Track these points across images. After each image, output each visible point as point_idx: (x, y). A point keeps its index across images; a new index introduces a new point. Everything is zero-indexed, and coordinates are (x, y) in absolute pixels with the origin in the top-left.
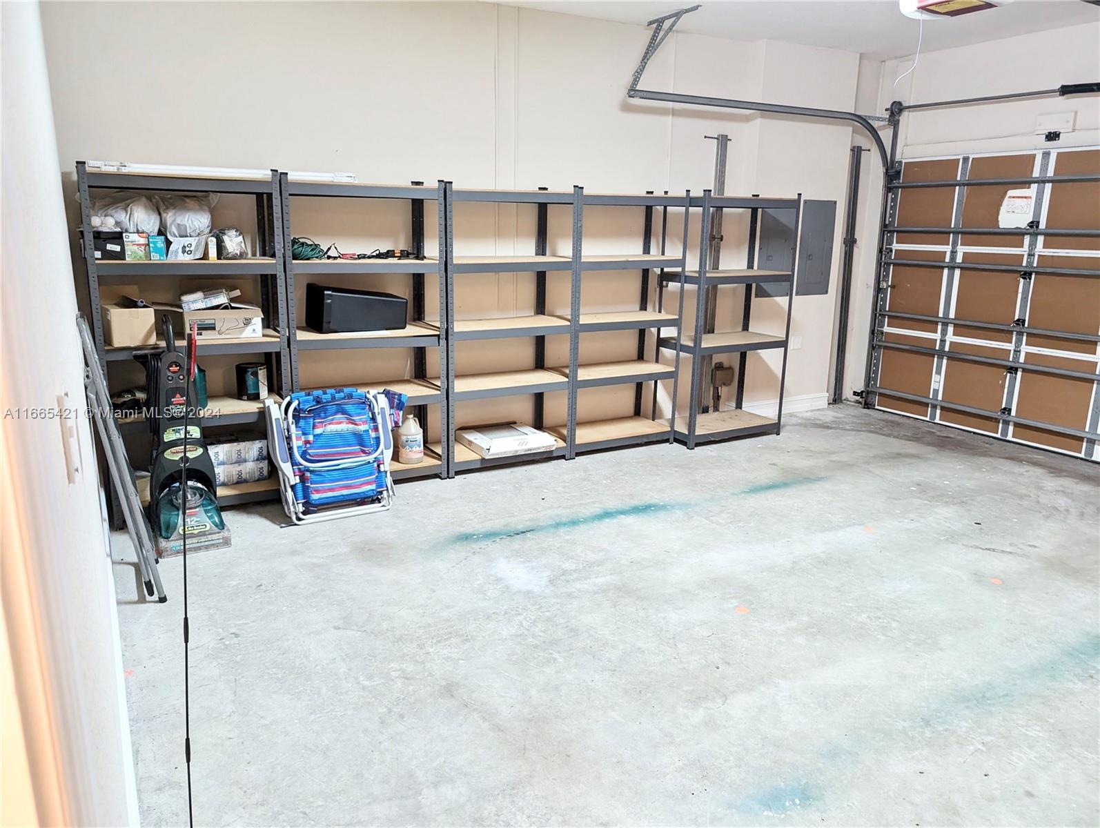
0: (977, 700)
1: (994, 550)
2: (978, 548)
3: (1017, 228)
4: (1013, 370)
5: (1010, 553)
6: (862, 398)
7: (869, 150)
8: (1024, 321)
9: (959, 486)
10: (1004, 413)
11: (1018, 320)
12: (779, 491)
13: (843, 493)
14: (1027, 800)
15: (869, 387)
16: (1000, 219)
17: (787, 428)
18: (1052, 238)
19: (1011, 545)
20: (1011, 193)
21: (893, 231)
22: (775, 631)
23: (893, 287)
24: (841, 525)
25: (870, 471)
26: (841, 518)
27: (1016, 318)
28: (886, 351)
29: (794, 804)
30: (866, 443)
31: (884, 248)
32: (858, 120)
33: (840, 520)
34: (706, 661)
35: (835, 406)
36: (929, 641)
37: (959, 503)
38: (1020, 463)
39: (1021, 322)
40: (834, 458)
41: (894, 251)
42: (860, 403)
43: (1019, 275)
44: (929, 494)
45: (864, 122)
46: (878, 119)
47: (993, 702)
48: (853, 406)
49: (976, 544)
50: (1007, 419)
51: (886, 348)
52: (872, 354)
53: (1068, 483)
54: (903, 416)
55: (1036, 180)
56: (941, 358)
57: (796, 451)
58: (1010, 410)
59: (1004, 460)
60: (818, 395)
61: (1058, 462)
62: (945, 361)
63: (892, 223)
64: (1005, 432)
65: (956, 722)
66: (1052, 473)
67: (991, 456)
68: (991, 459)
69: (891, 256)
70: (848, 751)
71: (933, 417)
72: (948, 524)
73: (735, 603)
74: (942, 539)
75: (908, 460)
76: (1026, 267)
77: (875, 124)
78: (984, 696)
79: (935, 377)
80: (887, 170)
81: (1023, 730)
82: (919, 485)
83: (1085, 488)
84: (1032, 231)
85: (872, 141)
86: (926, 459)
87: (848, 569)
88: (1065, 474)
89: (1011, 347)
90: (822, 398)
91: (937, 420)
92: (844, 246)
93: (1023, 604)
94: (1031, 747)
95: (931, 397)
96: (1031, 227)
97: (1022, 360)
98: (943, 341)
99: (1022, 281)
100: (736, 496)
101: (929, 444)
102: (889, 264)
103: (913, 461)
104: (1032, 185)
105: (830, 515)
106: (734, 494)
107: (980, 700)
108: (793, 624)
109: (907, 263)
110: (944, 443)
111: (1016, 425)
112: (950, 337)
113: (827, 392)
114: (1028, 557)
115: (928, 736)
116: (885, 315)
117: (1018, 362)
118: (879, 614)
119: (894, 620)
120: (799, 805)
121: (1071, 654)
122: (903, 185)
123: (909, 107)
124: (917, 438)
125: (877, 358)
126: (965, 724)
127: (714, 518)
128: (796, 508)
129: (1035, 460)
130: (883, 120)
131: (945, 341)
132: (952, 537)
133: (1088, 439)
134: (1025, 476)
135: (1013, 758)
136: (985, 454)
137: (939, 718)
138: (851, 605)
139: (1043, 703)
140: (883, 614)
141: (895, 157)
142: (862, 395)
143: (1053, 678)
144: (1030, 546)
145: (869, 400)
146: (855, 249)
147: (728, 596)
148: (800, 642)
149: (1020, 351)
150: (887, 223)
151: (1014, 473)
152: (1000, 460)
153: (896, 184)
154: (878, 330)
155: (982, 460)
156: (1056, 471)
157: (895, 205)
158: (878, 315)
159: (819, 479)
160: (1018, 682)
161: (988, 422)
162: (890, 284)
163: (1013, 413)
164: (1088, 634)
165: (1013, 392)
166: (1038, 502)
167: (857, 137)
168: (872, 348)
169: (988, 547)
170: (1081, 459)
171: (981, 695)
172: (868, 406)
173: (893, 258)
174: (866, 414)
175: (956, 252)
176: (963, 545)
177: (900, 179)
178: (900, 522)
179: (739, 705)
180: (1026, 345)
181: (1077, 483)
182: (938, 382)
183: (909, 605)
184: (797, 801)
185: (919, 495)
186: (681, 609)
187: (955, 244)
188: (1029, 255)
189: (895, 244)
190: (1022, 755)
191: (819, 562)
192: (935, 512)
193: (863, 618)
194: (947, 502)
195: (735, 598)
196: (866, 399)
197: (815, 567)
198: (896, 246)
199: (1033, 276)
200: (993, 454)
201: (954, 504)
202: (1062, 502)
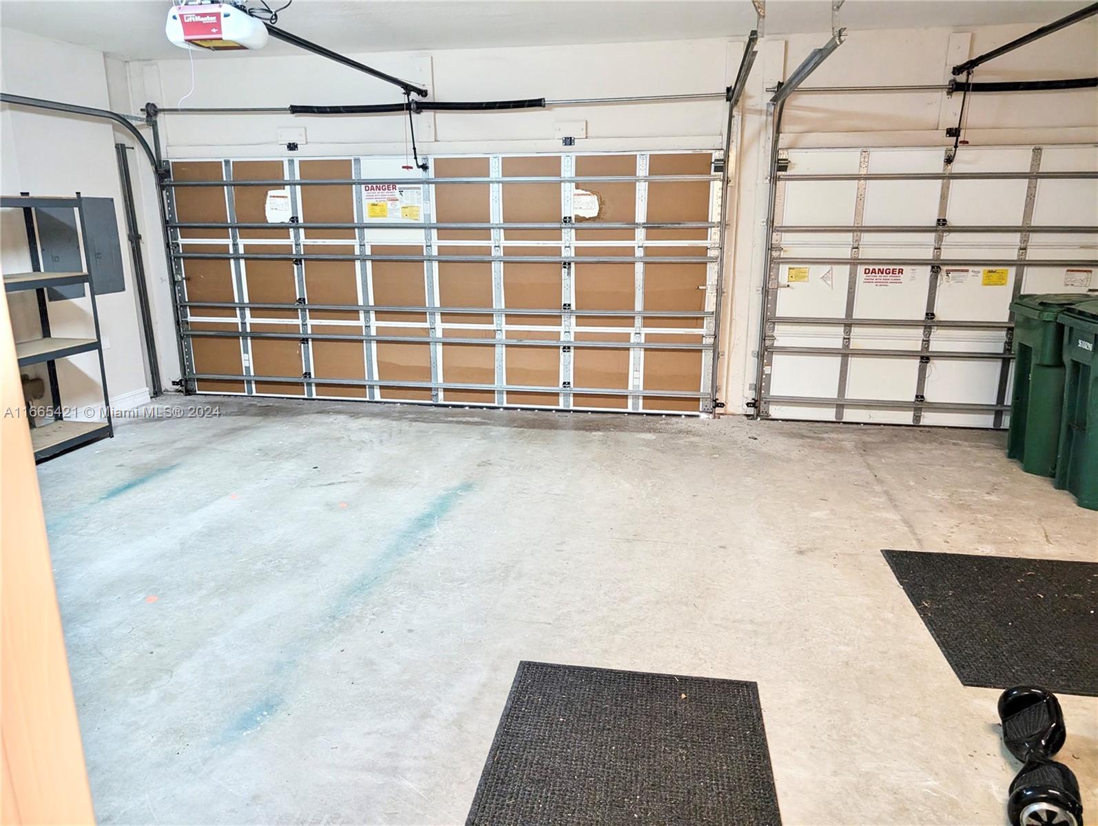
0: (360, 589)
1: (333, 484)
2: (322, 485)
3: (282, 223)
4: (305, 341)
5: (345, 482)
6: (182, 386)
7: (133, 148)
8: (304, 299)
9: (291, 443)
10: (306, 377)
11: (300, 299)
12: (137, 489)
13: (198, 474)
14: (410, 635)
15: (185, 374)
16: (266, 215)
17: (119, 428)
18: (311, 230)
19: (343, 476)
20: (271, 193)
21: (176, 227)
22: (190, 603)
23: (187, 279)
24: (209, 500)
25: (215, 449)
26: (207, 495)
27: (298, 298)
28: (194, 339)
29: (264, 716)
30: (201, 426)
31: (171, 244)
32: (117, 118)
33: (207, 496)
34: (138, 653)
35: (157, 398)
36: (313, 564)
37: (296, 456)
38: (328, 415)
39: (302, 300)
40: (179, 445)
41: (180, 245)
42: (180, 391)
43: (292, 262)
44: (272, 455)
45: (123, 120)
46: (136, 118)
47: (370, 585)
48: (174, 395)
49: (319, 483)
50: (310, 381)
51: (193, 336)
52: (182, 344)
53: (365, 421)
54: (224, 395)
55: (287, 182)
56: (245, 338)
57: (138, 448)
58: (310, 373)
59: (316, 415)
60: (139, 391)
61: (352, 407)
62: (249, 341)
63: (173, 218)
64: (310, 393)
65: (352, 609)
66: (351, 417)
67: (306, 414)
68: (305, 416)
69: (179, 251)
70: (287, 662)
71: (250, 391)
72: (294, 475)
73: (142, 596)
74: (294, 486)
75: (244, 432)
76: (296, 255)
77: (134, 123)
78: (363, 585)
79: (244, 356)
80: (156, 168)
81: (393, 595)
82: (260, 450)
83: (376, 422)
84: (294, 225)
85: (133, 138)
86: (259, 428)
87: (231, 533)
88: (361, 415)
89: (299, 322)
90: (143, 393)
91: (254, 394)
92: (130, 242)
93: (365, 515)
94: (401, 603)
95: (244, 374)
96: (293, 221)
97: (309, 332)
98: (244, 324)
99: (295, 266)
100: (96, 505)
101: (255, 415)
102: (179, 258)
103: (248, 431)
104: (286, 187)
105: (195, 495)
106: (92, 503)
107: (362, 588)
108: (204, 592)
109: (196, 257)
110: (267, 412)
111: (318, 385)
112: (249, 320)
113: (147, 386)
114: (358, 481)
115: (337, 626)
116: (186, 306)
117: (307, 334)
118: (270, 558)
119: (283, 558)
120: (268, 714)
121: (405, 536)
122: (174, 183)
123: (164, 110)
124: (243, 412)
125: (188, 347)
126: (358, 608)
127: (82, 531)
128: (161, 498)
129: (337, 410)
130: (141, 120)
131: (245, 323)
132: (301, 483)
133: (369, 385)
134: (336, 424)
135: (394, 614)
136: (300, 413)
137: (340, 611)
138: (245, 560)
139: (399, 573)
140: (273, 557)
141: (161, 157)
142: (181, 383)
143: (400, 555)
144: (356, 473)
145: (189, 387)
146: (141, 244)
147: (131, 593)
148: (215, 603)
149: (306, 325)
150: (168, 219)
151: (326, 423)
152: (314, 415)
153: (168, 183)
154: (182, 321)
155: (300, 418)
156: (354, 415)
157: (172, 201)
158: (179, 307)
159: (173, 467)
160: (380, 566)
161: (295, 387)
162: (184, 276)
163: (313, 376)
164: (410, 519)
165: (308, 357)
166: (351, 440)
167: (118, 134)
168: (181, 338)
169: (329, 483)
170: (368, 402)
171: (361, 585)
172: (189, 392)
173: (181, 252)
174: (190, 400)
175: (237, 244)
176: (311, 486)
177: (170, 177)
178: (257, 483)
179: (186, 672)
180: (310, 319)
181: (371, 420)
182: (247, 360)
183: (289, 544)
184: (265, 713)
185: (264, 458)
186: (89, 621)
187: (234, 238)
188: (296, 245)
189: (180, 239)
190: (398, 610)
191: (203, 536)
192: (282, 469)
193: (259, 565)
194: (287, 458)
195: (140, 592)
196: (185, 386)
197: (202, 541)
198: (181, 241)
199: (303, 262)
200: (307, 412)
201: (293, 458)
202: (366, 436)
